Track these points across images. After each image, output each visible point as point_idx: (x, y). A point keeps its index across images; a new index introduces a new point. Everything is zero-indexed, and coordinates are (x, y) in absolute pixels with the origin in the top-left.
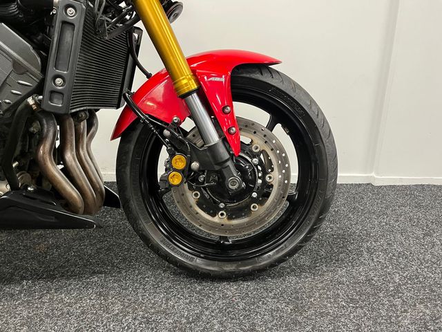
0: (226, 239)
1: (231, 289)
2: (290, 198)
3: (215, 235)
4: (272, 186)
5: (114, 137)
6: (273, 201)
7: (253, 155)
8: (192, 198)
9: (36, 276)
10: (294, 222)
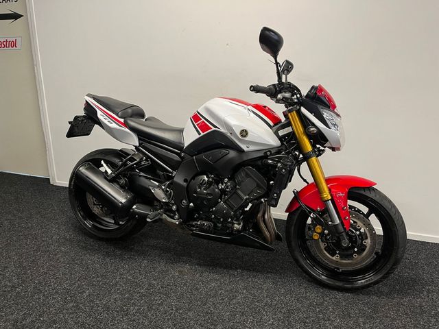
0: (338, 269)
1: (339, 295)
2: (376, 253)
3: (332, 265)
4: (366, 247)
5: (286, 212)
6: (366, 254)
7: (357, 230)
8: (322, 246)
9: (243, 268)
10: (377, 267)
